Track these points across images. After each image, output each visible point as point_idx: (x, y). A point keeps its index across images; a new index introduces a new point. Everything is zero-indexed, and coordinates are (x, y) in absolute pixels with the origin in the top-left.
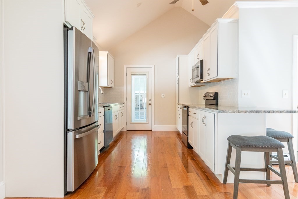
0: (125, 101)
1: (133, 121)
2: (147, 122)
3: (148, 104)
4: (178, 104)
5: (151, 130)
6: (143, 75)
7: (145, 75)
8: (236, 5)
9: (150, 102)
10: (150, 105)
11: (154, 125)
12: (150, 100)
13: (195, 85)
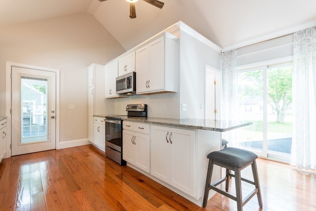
0: (8, 114)
1: (23, 141)
2: (48, 139)
3: (50, 117)
4: (93, 115)
5: (55, 149)
6: (42, 79)
7: (46, 80)
8: (178, 25)
9: (54, 115)
10: (53, 117)
11: (60, 142)
12: (53, 112)
13: (119, 96)
